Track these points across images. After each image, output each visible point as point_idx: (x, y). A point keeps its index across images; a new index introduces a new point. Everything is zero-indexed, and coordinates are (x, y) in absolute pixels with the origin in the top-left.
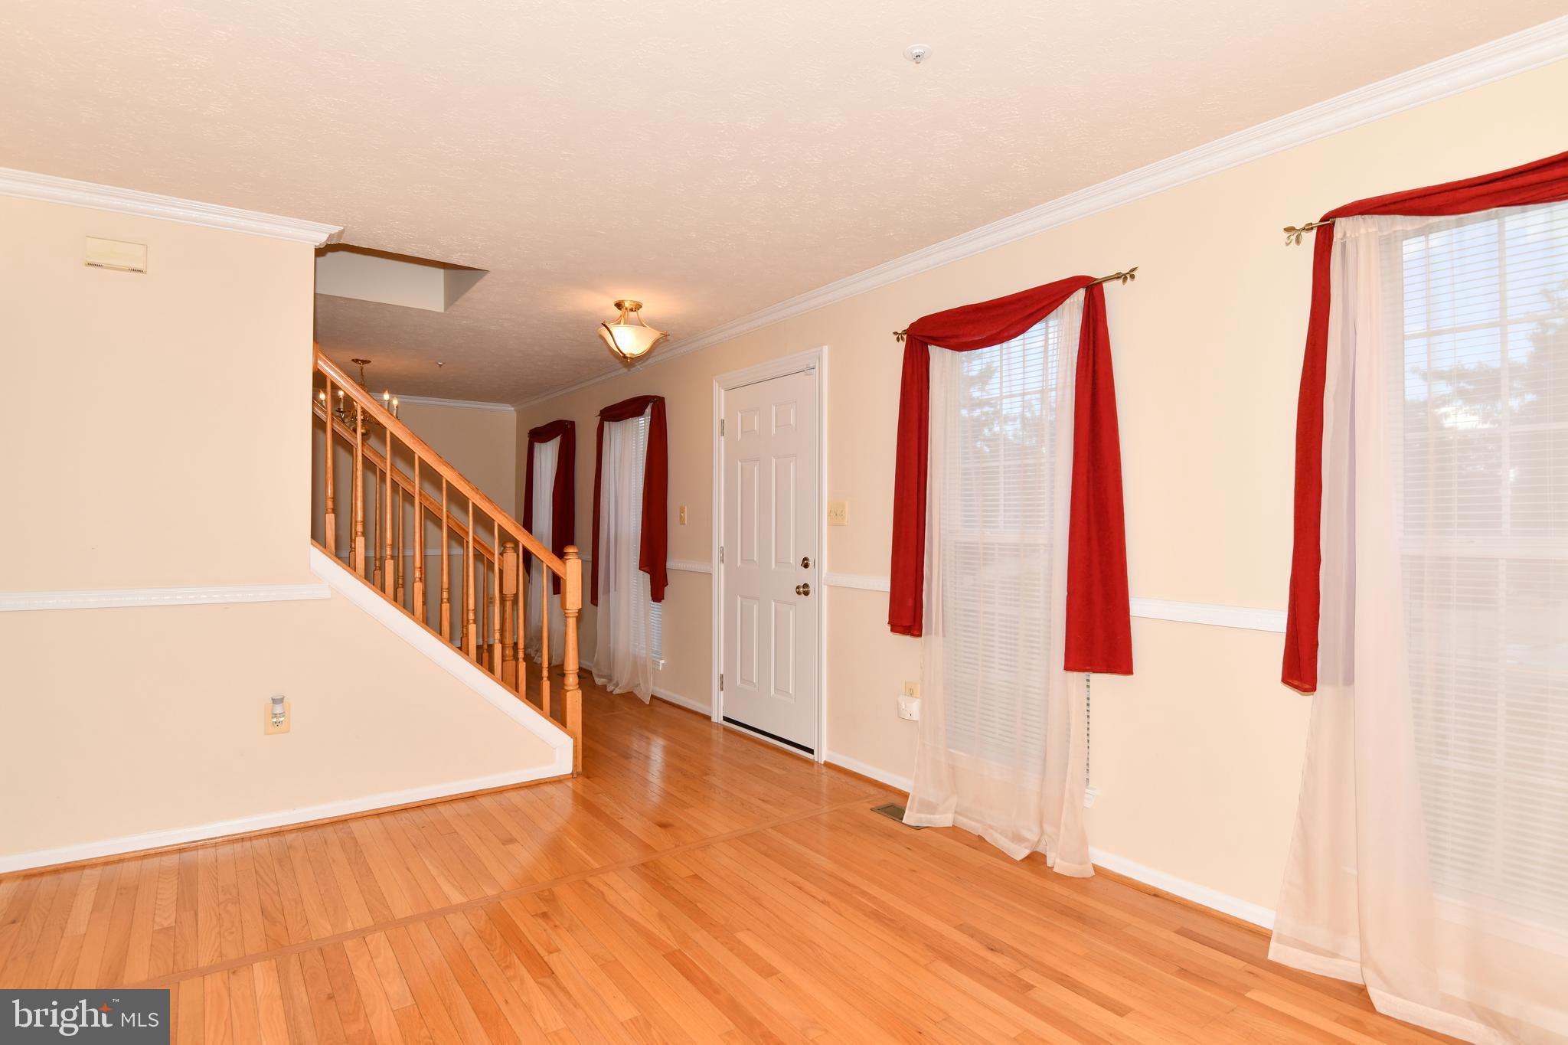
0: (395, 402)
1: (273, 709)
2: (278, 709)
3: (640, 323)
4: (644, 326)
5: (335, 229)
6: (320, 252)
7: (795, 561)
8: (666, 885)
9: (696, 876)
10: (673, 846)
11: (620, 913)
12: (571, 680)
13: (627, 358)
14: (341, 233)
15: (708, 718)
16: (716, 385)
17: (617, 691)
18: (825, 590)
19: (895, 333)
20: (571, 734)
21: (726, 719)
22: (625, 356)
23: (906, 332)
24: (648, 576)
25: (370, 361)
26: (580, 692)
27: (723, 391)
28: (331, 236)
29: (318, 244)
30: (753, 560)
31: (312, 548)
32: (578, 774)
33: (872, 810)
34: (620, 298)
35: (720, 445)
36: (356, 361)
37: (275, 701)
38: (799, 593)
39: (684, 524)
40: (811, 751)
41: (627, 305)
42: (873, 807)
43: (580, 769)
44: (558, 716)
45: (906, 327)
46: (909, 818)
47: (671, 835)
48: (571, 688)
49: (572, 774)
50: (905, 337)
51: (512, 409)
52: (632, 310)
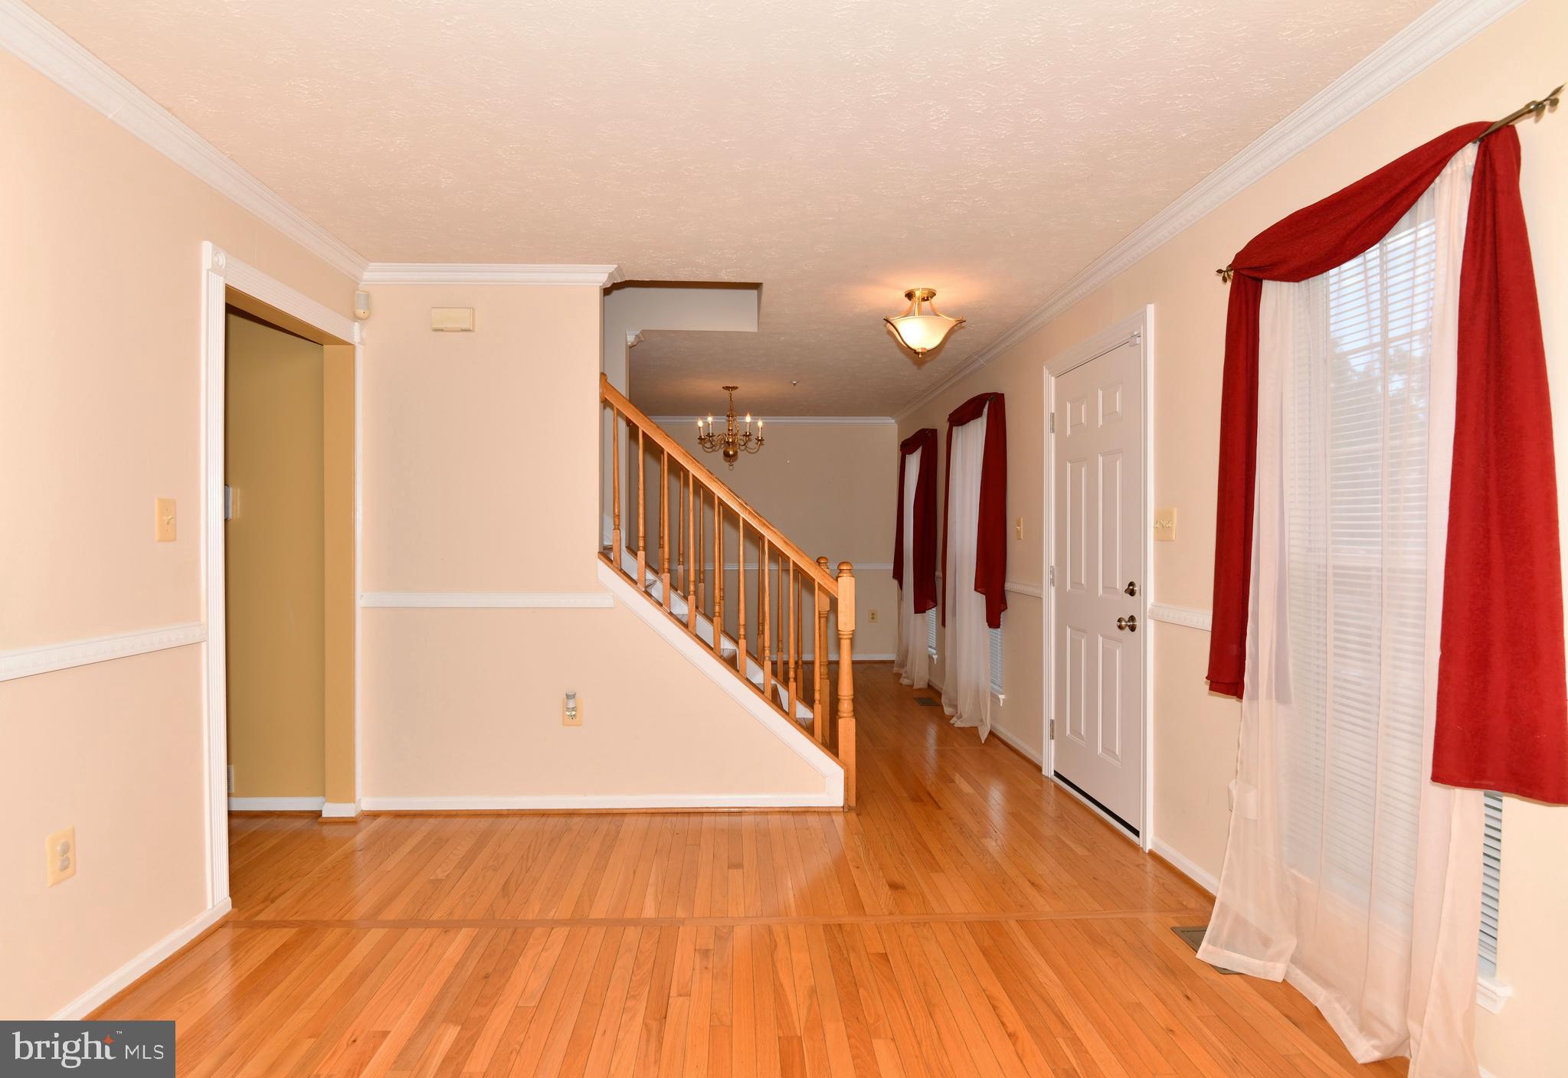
0: (760, 424)
1: (567, 704)
2: (571, 704)
3: (935, 313)
4: (937, 315)
5: (612, 268)
6: (607, 292)
7: (1121, 585)
8: (846, 955)
9: (885, 957)
10: (887, 913)
11: (775, 972)
12: (846, 706)
13: (918, 353)
14: (619, 270)
15: (1039, 769)
16: (1046, 372)
17: (958, 724)
18: (1151, 625)
19: (1220, 271)
20: (843, 765)
21: (1057, 774)
22: (915, 352)
23: (1231, 267)
24: (984, 597)
25: (737, 388)
26: (854, 720)
27: (1053, 378)
28: (611, 275)
29: (601, 284)
30: (1081, 584)
31: (599, 560)
32: (850, 809)
33: (1173, 929)
34: (910, 287)
35: (1050, 442)
36: (727, 388)
37: (568, 697)
38: (1120, 627)
39: (1020, 539)
40: (1136, 833)
41: (918, 294)
42: (1177, 925)
43: (853, 803)
44: (831, 745)
45: (1230, 260)
46: (1206, 952)
47: (894, 899)
48: (845, 715)
49: (843, 807)
50: (1231, 273)
51: (893, 421)
52: (924, 300)
